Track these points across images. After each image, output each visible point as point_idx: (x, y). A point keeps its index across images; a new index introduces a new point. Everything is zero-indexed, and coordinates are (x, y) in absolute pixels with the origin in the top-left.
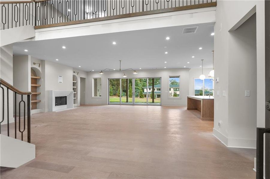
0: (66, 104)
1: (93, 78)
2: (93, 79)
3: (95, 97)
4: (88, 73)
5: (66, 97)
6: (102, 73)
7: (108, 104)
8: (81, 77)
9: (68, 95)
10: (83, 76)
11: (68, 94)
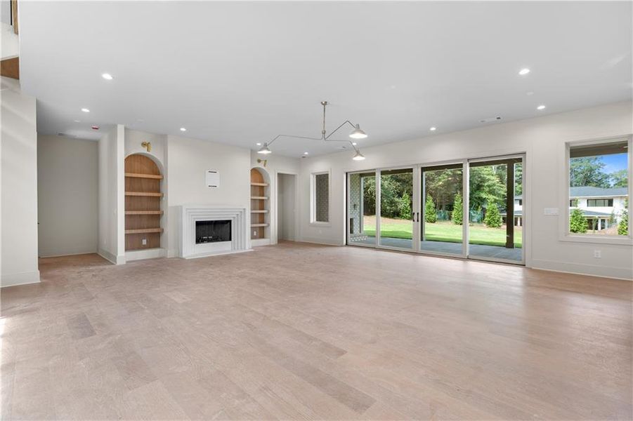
0: (230, 240)
1: (313, 174)
2: (312, 176)
3: (319, 223)
4: (300, 161)
5: (230, 221)
6: (268, 149)
7: (347, 244)
8: (281, 172)
9: (234, 218)
10: (286, 170)
11: (235, 216)
